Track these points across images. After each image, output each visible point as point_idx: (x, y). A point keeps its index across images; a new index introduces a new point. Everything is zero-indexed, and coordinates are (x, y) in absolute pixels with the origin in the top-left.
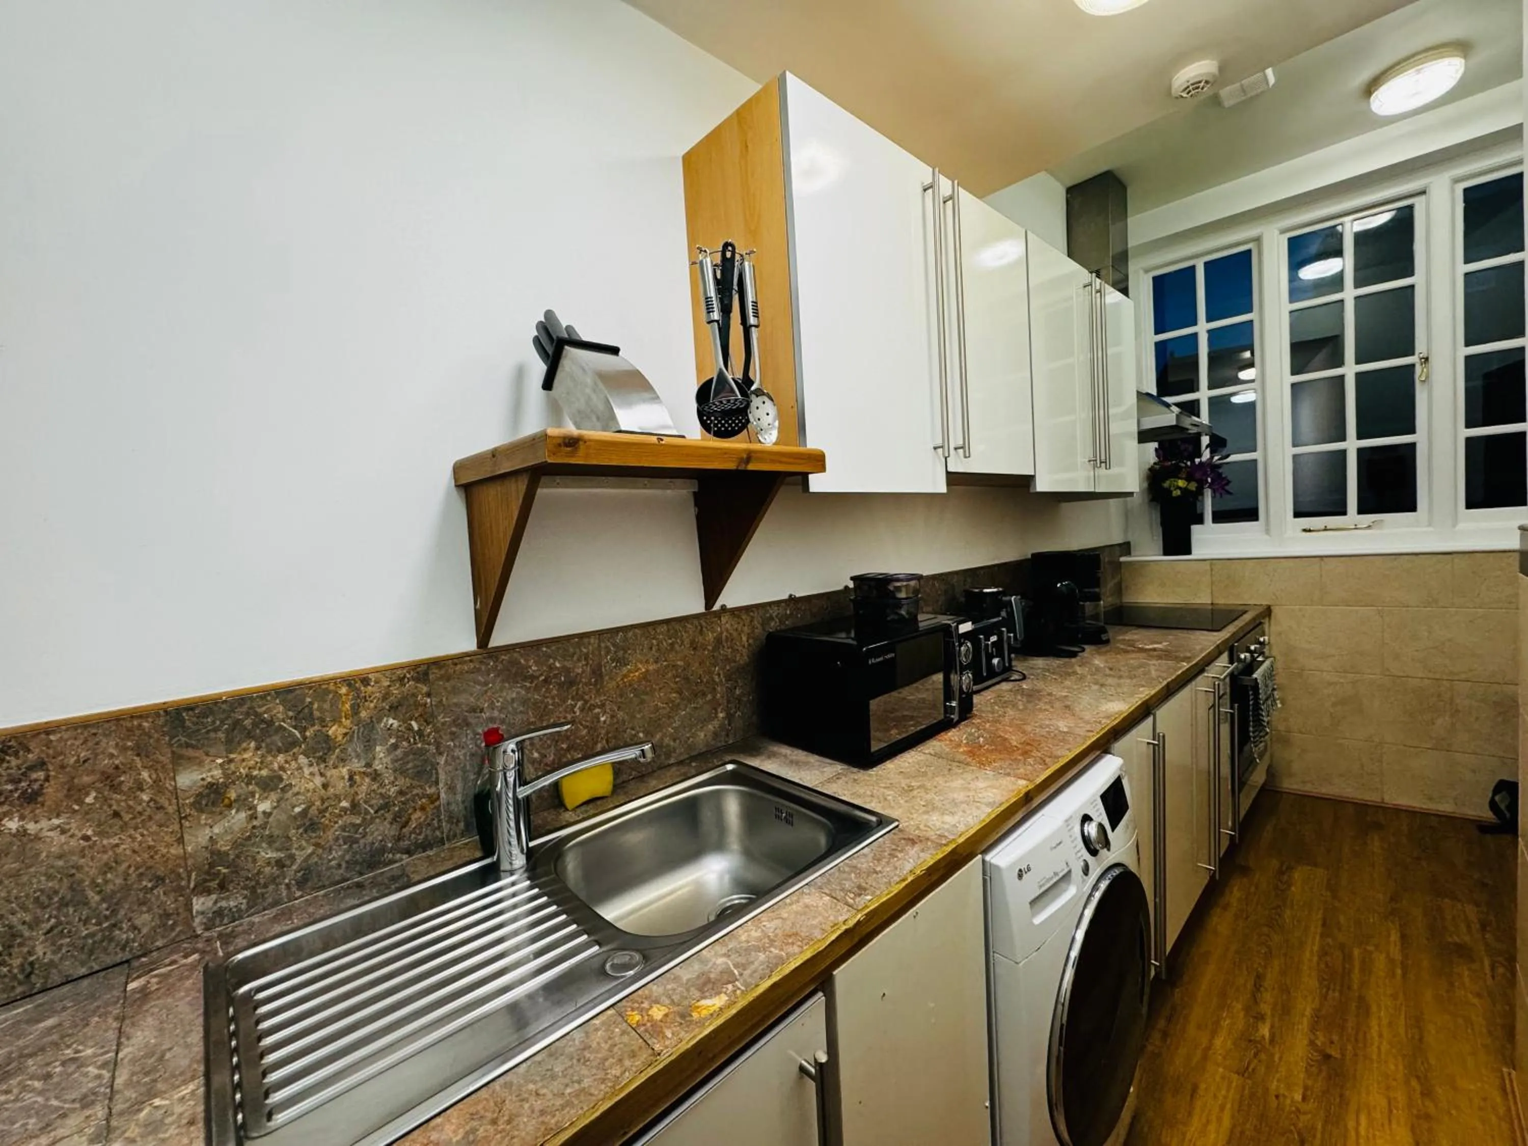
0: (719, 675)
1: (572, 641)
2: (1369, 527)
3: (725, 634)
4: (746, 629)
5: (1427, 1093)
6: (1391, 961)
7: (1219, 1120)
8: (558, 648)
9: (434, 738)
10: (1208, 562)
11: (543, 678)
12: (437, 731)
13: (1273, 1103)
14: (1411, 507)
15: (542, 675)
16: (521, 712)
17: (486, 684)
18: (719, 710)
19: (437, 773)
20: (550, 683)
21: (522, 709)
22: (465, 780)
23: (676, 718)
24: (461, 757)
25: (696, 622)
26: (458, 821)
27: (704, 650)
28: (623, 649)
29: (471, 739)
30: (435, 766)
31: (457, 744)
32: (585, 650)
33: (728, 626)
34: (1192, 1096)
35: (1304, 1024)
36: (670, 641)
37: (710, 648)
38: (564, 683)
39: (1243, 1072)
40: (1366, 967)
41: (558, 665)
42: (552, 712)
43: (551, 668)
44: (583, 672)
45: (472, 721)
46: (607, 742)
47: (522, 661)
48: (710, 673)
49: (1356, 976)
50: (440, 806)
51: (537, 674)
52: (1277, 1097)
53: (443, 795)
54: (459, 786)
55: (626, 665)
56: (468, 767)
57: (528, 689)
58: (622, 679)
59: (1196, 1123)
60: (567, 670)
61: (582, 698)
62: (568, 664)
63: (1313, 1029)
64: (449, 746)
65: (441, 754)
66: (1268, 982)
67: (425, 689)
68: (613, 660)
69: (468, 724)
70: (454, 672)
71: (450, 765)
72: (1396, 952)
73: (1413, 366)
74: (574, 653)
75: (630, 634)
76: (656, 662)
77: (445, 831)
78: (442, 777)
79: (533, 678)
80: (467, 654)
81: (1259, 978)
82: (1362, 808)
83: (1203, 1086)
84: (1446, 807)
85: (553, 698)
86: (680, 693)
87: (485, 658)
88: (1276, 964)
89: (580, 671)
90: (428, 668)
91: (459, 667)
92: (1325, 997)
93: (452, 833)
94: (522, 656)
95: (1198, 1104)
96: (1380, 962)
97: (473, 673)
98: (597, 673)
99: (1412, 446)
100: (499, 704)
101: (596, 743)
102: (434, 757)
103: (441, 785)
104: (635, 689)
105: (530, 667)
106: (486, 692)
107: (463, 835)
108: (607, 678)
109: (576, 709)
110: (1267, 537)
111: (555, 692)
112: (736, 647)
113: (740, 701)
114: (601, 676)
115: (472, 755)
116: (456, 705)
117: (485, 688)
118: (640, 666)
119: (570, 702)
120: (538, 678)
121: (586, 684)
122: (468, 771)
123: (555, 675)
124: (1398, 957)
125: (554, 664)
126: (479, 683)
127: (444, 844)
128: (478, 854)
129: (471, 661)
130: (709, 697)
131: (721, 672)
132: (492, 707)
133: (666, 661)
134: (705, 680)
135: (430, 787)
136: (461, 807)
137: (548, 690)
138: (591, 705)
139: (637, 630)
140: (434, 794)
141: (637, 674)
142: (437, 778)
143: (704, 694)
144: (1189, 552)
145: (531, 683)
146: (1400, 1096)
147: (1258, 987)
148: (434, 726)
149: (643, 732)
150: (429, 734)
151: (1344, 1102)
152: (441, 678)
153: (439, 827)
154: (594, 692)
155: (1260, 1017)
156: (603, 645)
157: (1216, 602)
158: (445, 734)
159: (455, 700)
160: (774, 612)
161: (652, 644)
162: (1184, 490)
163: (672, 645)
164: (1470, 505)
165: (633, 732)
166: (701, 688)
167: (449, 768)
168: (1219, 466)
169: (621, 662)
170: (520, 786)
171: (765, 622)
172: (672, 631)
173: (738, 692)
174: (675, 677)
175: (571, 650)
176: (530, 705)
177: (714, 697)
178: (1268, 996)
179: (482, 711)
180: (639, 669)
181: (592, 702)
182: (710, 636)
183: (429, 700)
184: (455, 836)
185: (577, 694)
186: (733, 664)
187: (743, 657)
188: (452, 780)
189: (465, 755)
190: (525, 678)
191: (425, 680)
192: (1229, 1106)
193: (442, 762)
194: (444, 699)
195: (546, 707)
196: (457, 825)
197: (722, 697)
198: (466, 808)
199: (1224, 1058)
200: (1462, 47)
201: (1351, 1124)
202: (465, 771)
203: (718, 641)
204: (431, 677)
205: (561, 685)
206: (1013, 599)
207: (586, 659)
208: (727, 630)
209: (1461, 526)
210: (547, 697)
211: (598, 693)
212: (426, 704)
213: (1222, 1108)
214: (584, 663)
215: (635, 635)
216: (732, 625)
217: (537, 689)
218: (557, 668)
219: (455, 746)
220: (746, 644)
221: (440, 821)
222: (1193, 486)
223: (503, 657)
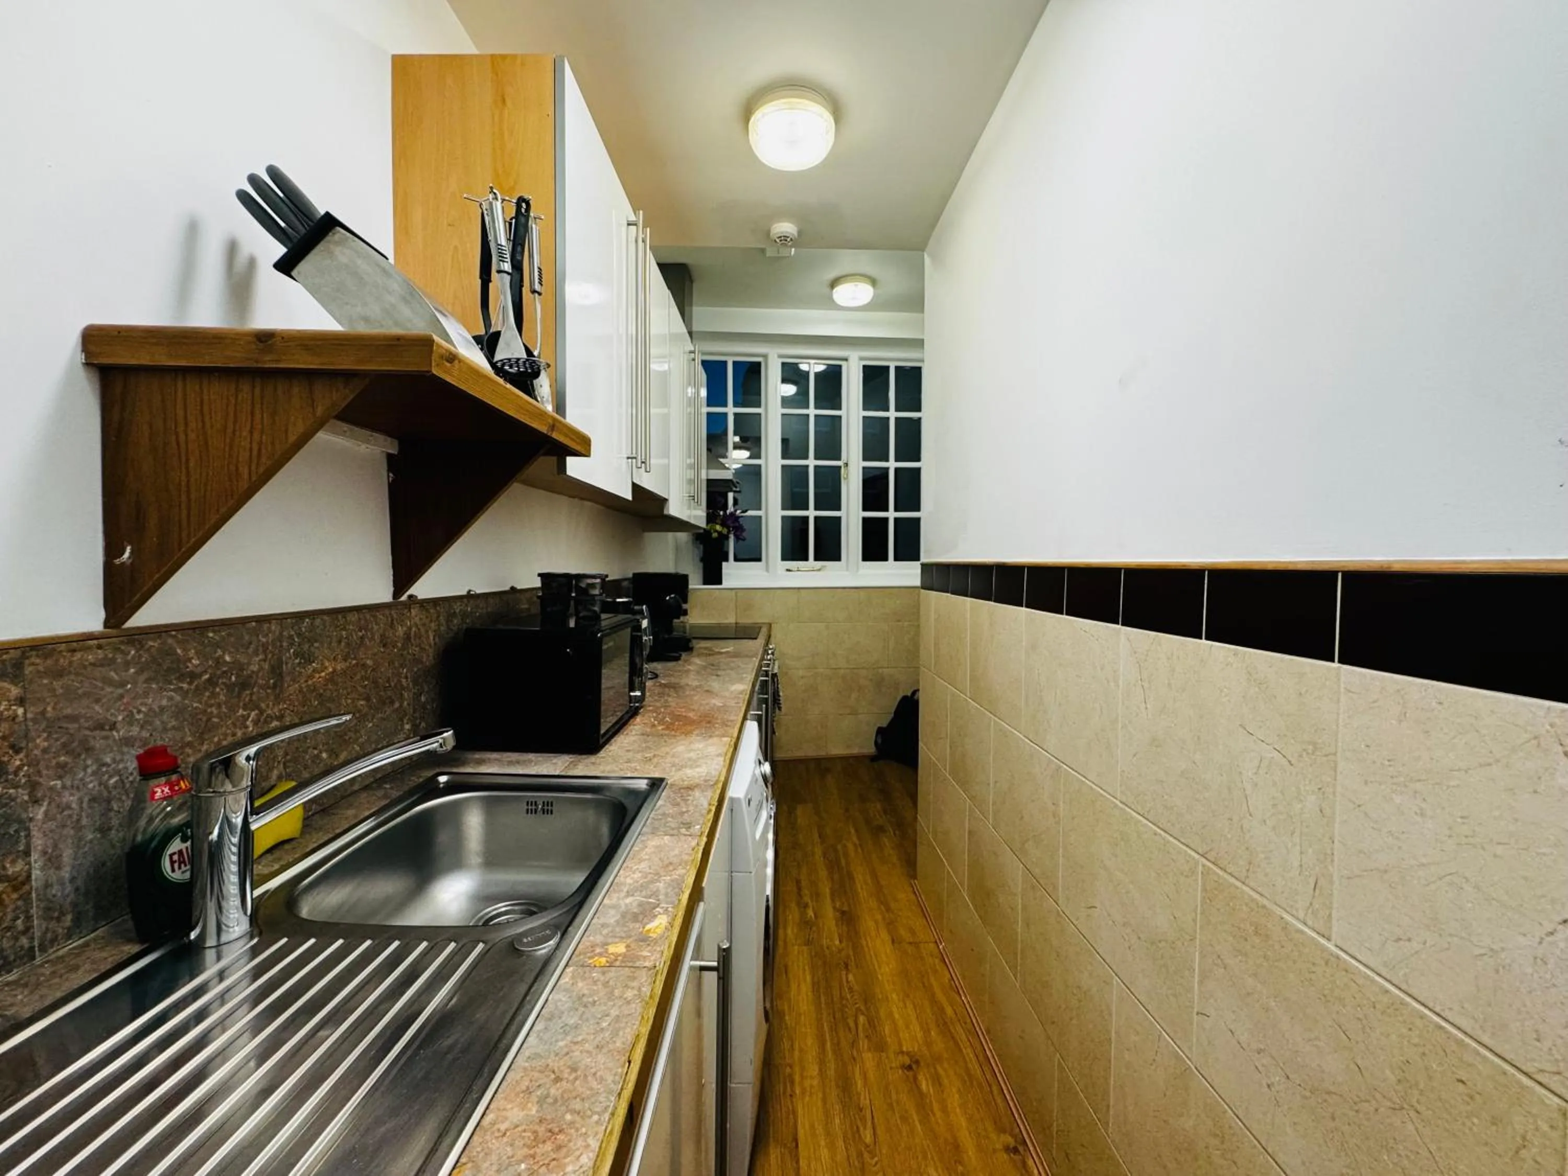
0: (406, 678)
1: (248, 625)
2: (819, 570)
3: (414, 629)
4: (433, 625)
5: (888, 909)
6: (855, 845)
7: (805, 980)
8: (229, 635)
9: (27, 775)
10: (734, 592)
11: (207, 676)
12: (33, 763)
13: (827, 952)
14: (838, 558)
15: (206, 672)
16: (173, 728)
17: (122, 684)
18: (405, 721)
19: (28, 836)
20: (216, 684)
21: (174, 723)
22: (79, 842)
23: (363, 732)
24: (74, 805)
25: (387, 612)
26: (62, 914)
27: (393, 647)
28: (309, 641)
29: (94, 773)
30: (24, 825)
31: (69, 783)
32: (264, 640)
33: (417, 619)
34: (786, 972)
35: (828, 901)
36: (360, 634)
37: (399, 645)
38: (234, 684)
39: (808, 943)
40: (846, 855)
41: (228, 658)
42: (216, 727)
43: (219, 662)
44: (261, 669)
45: (98, 744)
46: (285, 767)
47: (179, 651)
48: (399, 675)
49: (843, 862)
50: (30, 893)
51: (199, 670)
52: (828, 948)
53: (36, 873)
54: (67, 855)
55: (311, 662)
56: (84, 821)
57: (184, 694)
58: (306, 681)
59: (794, 987)
60: (239, 667)
61: (257, 707)
62: (243, 659)
63: (833, 901)
64: (52, 789)
65: (36, 802)
66: (803, 883)
67: (15, 691)
68: (296, 655)
69: (89, 750)
70: (71, 663)
71: (54, 819)
72: (855, 839)
73: (840, 467)
74: (250, 643)
75: (318, 622)
76: (345, 660)
77: (37, 934)
78: (38, 841)
79: (193, 676)
80: (90, 636)
81: (798, 882)
82: (818, 761)
83: (790, 964)
84: (855, 751)
85: (219, 706)
86: (368, 699)
87: (122, 643)
88: (804, 870)
89: (255, 668)
90: (23, 653)
91: (78, 655)
92: (832, 879)
93: (49, 935)
94: (178, 642)
95: (791, 976)
96: (850, 846)
97: (102, 665)
98: (276, 671)
99: (839, 519)
100: (141, 716)
101: (271, 770)
102: (26, 810)
103: (34, 856)
104: (321, 695)
105: (190, 660)
106: (121, 697)
107: (69, 936)
108: (288, 679)
109: (248, 723)
110: (765, 573)
111: (222, 697)
112: (423, 646)
113: (424, 708)
114: (281, 675)
115: (93, 800)
116: (73, 718)
117: (120, 691)
118: (327, 664)
119: (241, 712)
120: (201, 675)
121: (261, 687)
122: (84, 827)
123: (224, 672)
124: (857, 842)
125: (222, 657)
126: (111, 682)
127: (34, 958)
128: (135, 949)
129: (100, 647)
130: (397, 705)
131: (409, 675)
132: (130, 720)
133: (355, 658)
134: (393, 684)
135: (13, 862)
136: (69, 888)
137: (214, 695)
138: (268, 716)
139: (325, 618)
140: (19, 874)
141: (323, 674)
142: (28, 845)
143: (392, 702)
144: (720, 583)
145: (190, 683)
146: (879, 917)
147: (799, 889)
148: (27, 756)
149: (326, 751)
150: (19, 768)
151: (857, 933)
152: (46, 673)
153: (27, 930)
154: (272, 698)
155: (806, 906)
156: (285, 633)
157: (740, 621)
158: (47, 768)
159: (69, 711)
160: (457, 607)
161: (342, 636)
162: (720, 533)
163: (362, 638)
164: (865, 558)
165: (316, 752)
166: (389, 693)
167: (52, 825)
168: (739, 517)
169: (308, 659)
170: (252, 815)
171: (451, 616)
172: (363, 622)
173: (423, 699)
174: (363, 678)
175: (247, 638)
176: (187, 716)
177: (401, 706)
178: (806, 892)
179: (113, 727)
180: (326, 668)
181: (269, 712)
182: (401, 631)
183: (20, 711)
184: (54, 941)
185: (251, 700)
186: (420, 666)
187: (428, 658)
188: (55, 846)
189: (81, 801)
190: (181, 678)
191: (16, 676)
192: (807, 968)
193: (40, 816)
194: (49, 709)
195: (209, 720)
196: (58, 920)
197: (409, 704)
198: (77, 889)
199: (796, 939)
200: (873, 282)
201: (864, 943)
202: (78, 827)
203: (407, 637)
204: (28, 670)
205: (230, 687)
206: (644, 607)
207: (265, 652)
208: (416, 625)
209: (861, 572)
210: (211, 706)
211: (278, 699)
212: (14, 718)
213: (804, 970)
214: (261, 657)
215: (324, 621)
216: (421, 619)
217: (198, 691)
218: (225, 662)
219: (64, 787)
220: (432, 642)
221: (29, 918)
222: (725, 531)
223: (151, 643)
